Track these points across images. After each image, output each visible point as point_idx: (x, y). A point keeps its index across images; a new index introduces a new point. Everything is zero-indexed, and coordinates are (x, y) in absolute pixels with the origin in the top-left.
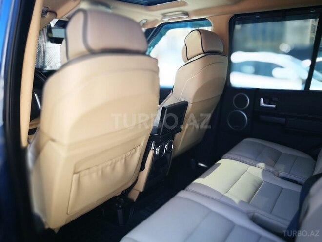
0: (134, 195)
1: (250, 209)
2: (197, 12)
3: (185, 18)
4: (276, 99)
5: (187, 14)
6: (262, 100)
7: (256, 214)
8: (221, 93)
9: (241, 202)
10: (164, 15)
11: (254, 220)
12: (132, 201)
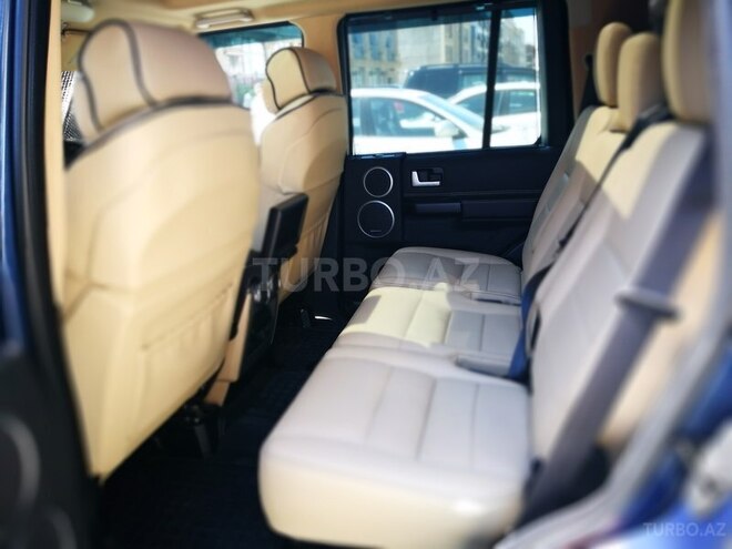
0: (218, 395)
1: (450, 351)
2: (269, 10)
3: (247, 22)
4: (438, 170)
5: (249, 14)
6: (415, 174)
7: (461, 357)
8: (341, 170)
9: (434, 345)
10: (200, 18)
11: (461, 364)
12: (215, 406)
